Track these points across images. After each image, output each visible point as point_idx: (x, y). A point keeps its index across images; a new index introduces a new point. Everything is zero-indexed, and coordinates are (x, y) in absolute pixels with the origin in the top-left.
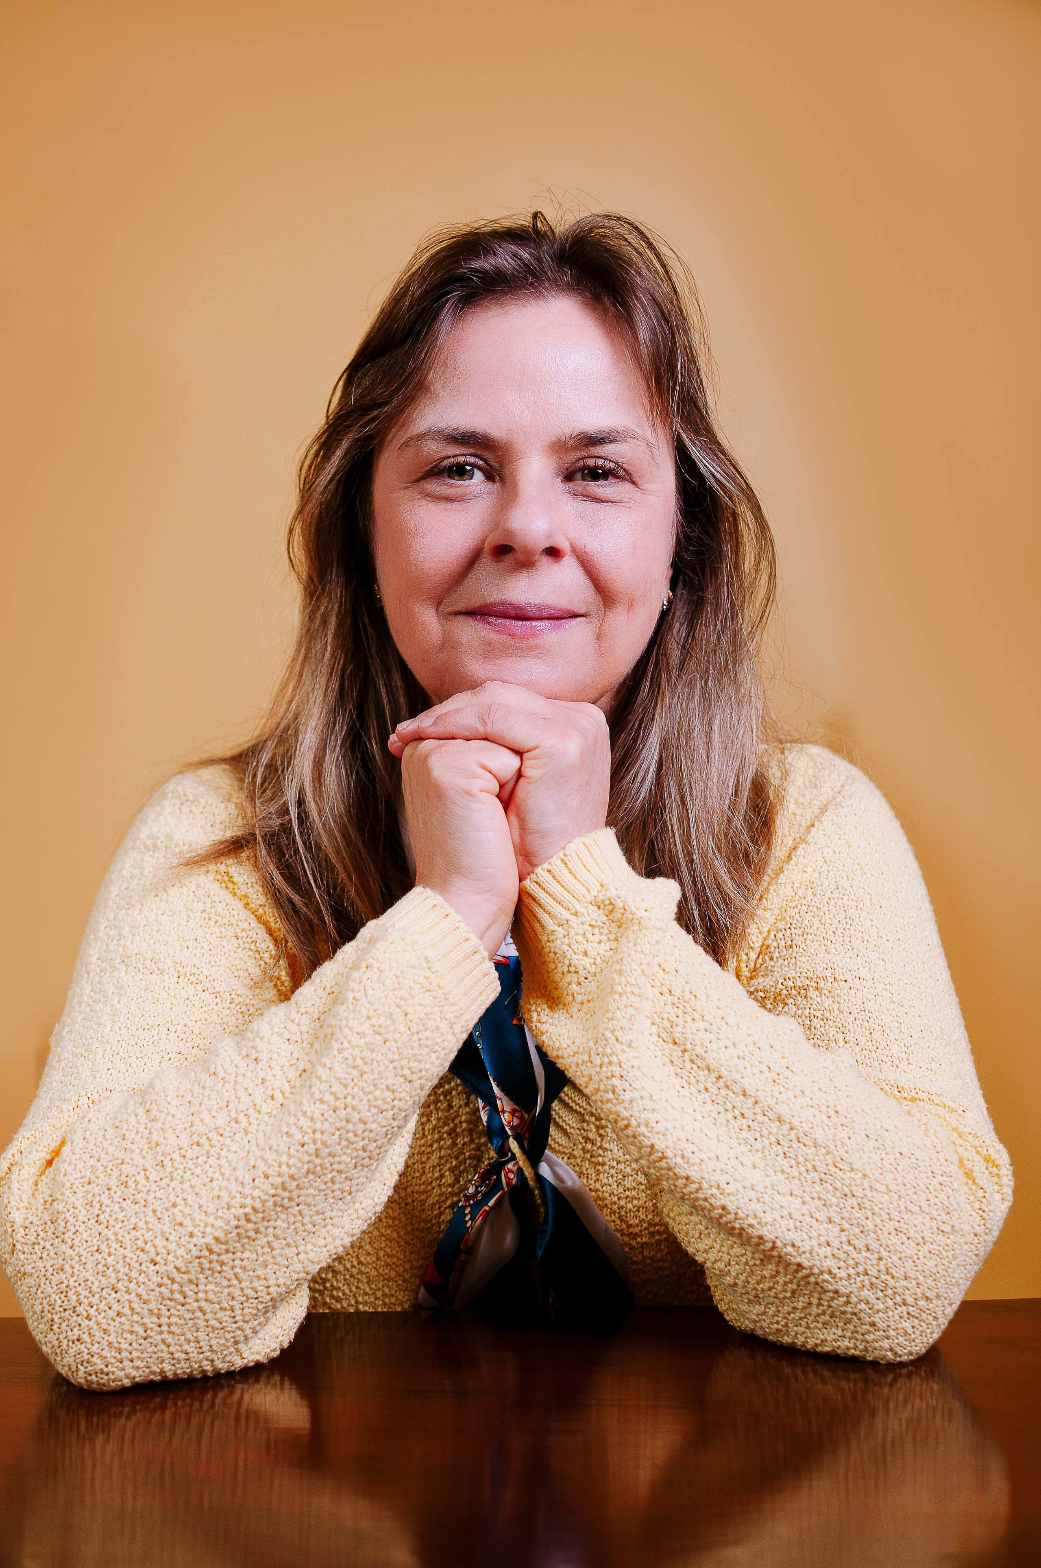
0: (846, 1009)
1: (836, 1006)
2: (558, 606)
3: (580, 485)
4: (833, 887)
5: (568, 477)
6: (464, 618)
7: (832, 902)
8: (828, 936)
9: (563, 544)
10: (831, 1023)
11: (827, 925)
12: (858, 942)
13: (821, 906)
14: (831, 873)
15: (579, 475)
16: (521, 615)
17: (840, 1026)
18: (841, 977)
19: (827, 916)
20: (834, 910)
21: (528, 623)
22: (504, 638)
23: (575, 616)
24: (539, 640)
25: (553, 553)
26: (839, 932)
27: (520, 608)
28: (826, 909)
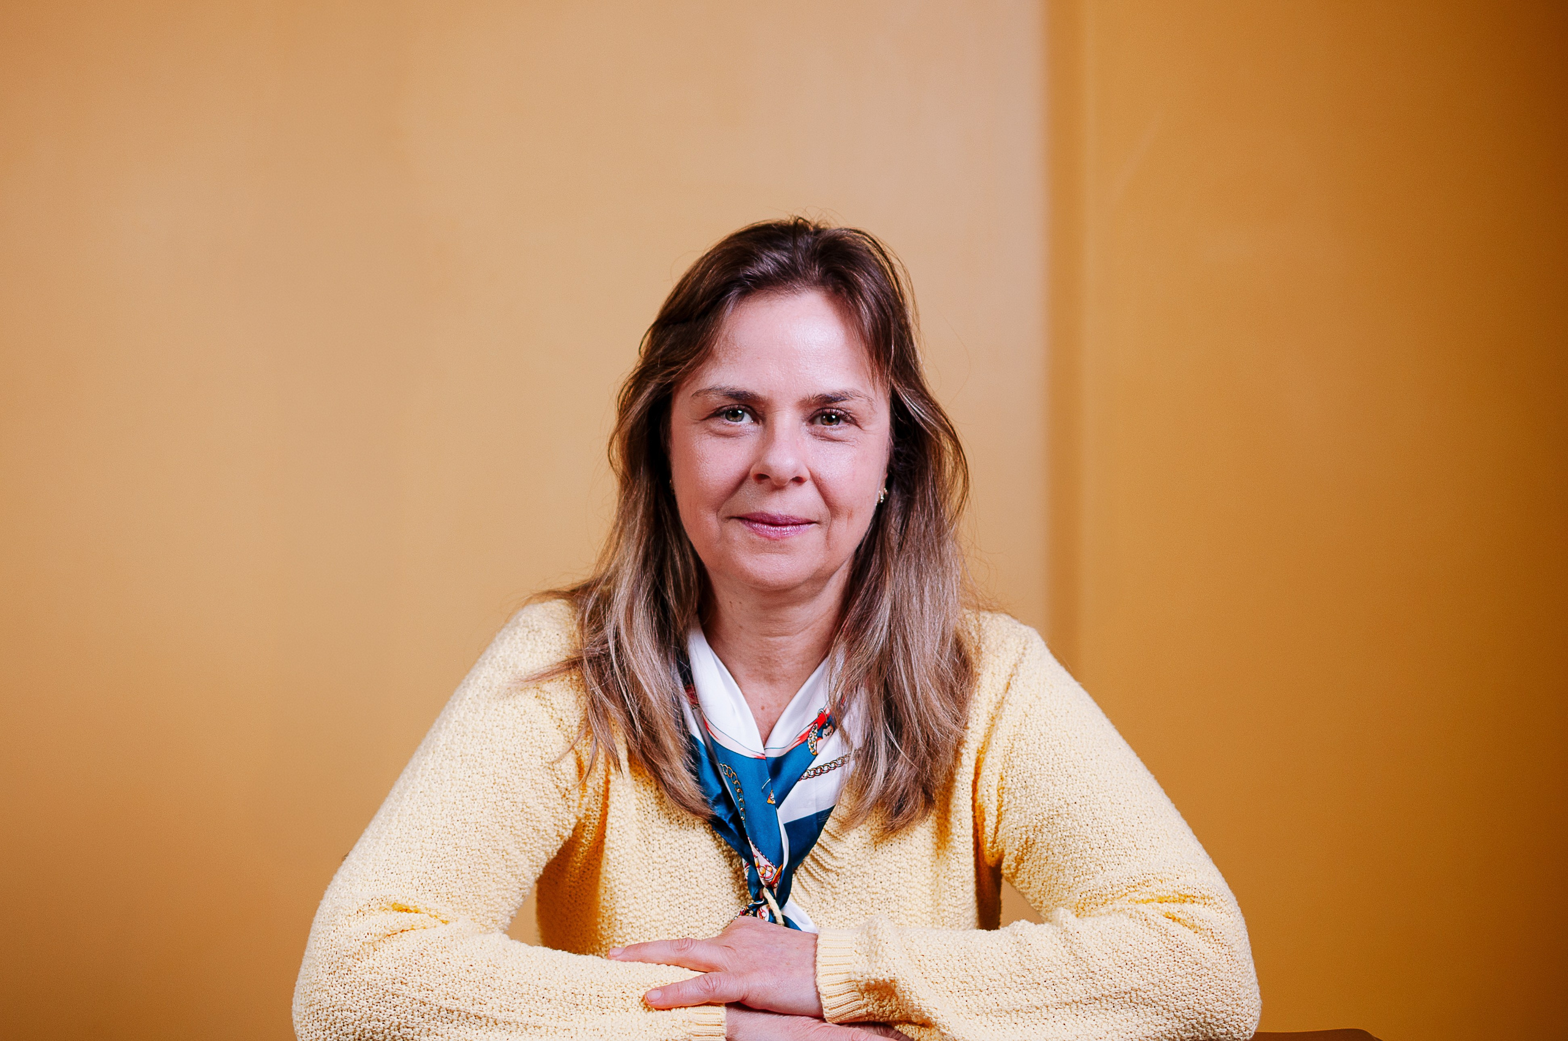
0: (1084, 823)
1: (1075, 823)
2: (799, 517)
3: (819, 426)
4: (1038, 735)
5: (811, 421)
6: (737, 521)
7: (1042, 747)
8: (1050, 773)
9: (806, 474)
10: (1077, 837)
11: (1045, 764)
12: (1072, 769)
13: (1036, 752)
14: (1034, 725)
15: (819, 420)
16: (773, 522)
17: (1084, 838)
18: (1071, 801)
19: (1043, 758)
20: (1046, 752)
21: (779, 529)
22: (763, 539)
23: (810, 522)
24: (786, 542)
25: (799, 480)
26: (1056, 767)
27: (774, 518)
28: (1040, 753)
